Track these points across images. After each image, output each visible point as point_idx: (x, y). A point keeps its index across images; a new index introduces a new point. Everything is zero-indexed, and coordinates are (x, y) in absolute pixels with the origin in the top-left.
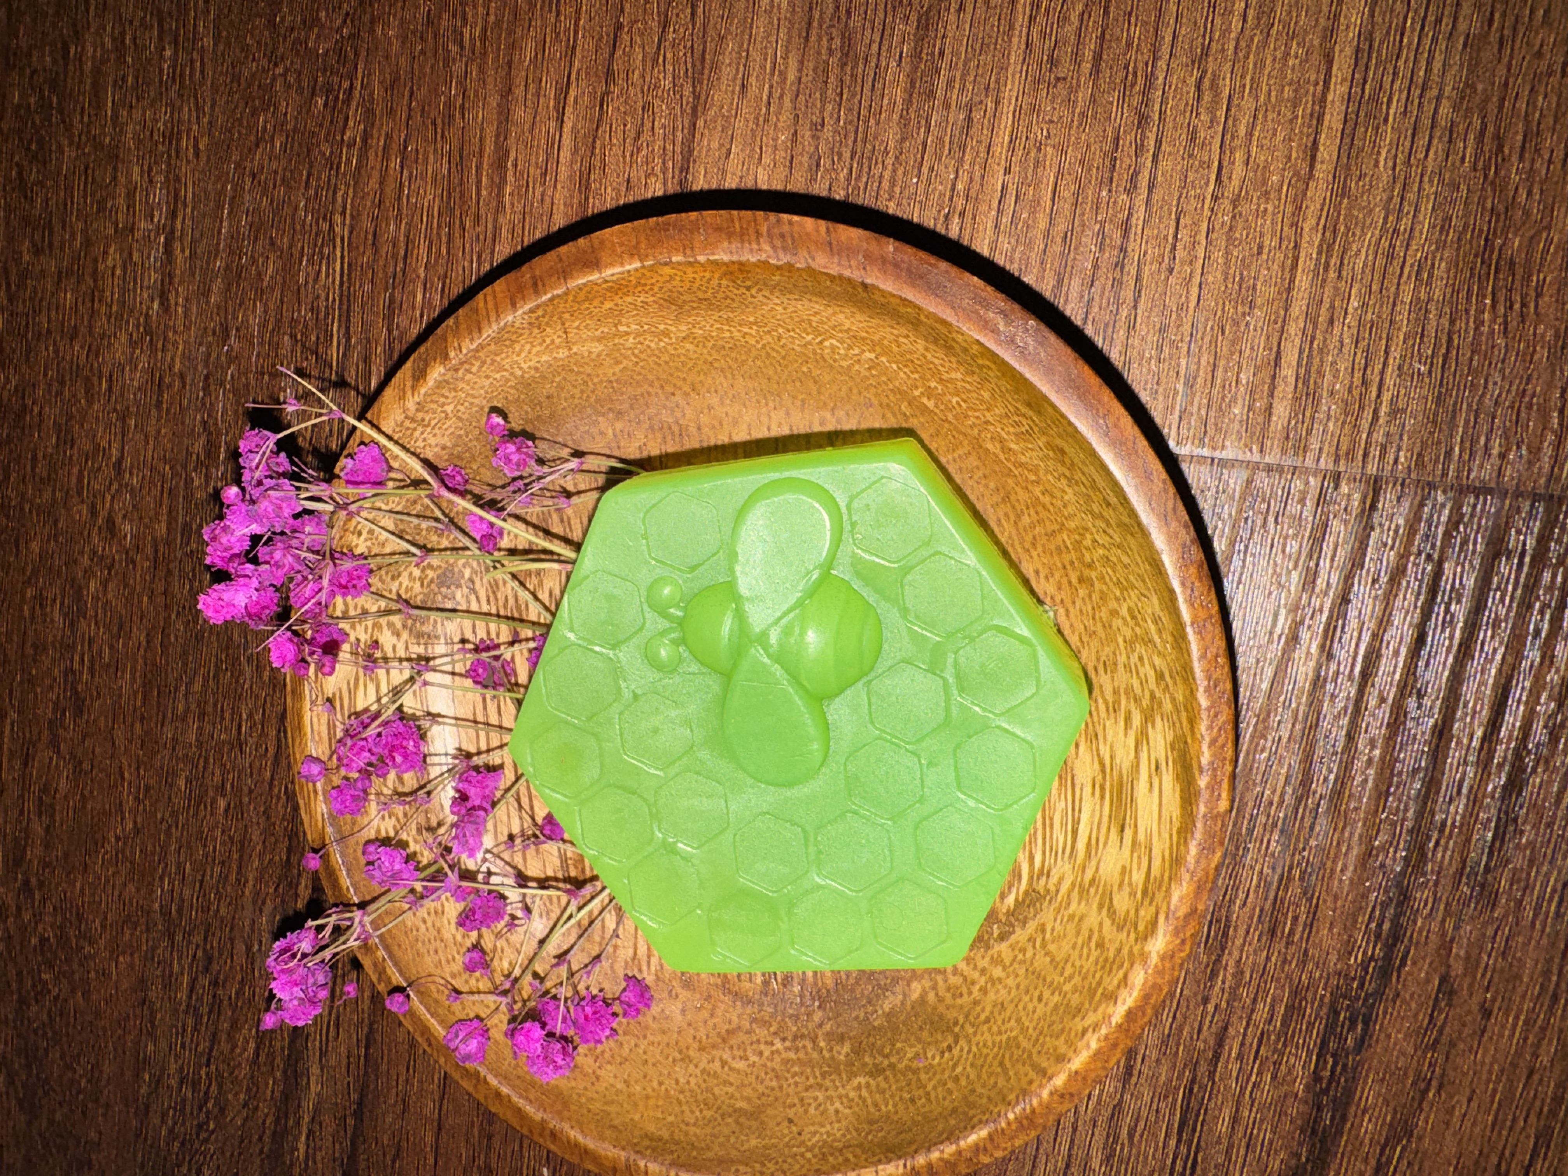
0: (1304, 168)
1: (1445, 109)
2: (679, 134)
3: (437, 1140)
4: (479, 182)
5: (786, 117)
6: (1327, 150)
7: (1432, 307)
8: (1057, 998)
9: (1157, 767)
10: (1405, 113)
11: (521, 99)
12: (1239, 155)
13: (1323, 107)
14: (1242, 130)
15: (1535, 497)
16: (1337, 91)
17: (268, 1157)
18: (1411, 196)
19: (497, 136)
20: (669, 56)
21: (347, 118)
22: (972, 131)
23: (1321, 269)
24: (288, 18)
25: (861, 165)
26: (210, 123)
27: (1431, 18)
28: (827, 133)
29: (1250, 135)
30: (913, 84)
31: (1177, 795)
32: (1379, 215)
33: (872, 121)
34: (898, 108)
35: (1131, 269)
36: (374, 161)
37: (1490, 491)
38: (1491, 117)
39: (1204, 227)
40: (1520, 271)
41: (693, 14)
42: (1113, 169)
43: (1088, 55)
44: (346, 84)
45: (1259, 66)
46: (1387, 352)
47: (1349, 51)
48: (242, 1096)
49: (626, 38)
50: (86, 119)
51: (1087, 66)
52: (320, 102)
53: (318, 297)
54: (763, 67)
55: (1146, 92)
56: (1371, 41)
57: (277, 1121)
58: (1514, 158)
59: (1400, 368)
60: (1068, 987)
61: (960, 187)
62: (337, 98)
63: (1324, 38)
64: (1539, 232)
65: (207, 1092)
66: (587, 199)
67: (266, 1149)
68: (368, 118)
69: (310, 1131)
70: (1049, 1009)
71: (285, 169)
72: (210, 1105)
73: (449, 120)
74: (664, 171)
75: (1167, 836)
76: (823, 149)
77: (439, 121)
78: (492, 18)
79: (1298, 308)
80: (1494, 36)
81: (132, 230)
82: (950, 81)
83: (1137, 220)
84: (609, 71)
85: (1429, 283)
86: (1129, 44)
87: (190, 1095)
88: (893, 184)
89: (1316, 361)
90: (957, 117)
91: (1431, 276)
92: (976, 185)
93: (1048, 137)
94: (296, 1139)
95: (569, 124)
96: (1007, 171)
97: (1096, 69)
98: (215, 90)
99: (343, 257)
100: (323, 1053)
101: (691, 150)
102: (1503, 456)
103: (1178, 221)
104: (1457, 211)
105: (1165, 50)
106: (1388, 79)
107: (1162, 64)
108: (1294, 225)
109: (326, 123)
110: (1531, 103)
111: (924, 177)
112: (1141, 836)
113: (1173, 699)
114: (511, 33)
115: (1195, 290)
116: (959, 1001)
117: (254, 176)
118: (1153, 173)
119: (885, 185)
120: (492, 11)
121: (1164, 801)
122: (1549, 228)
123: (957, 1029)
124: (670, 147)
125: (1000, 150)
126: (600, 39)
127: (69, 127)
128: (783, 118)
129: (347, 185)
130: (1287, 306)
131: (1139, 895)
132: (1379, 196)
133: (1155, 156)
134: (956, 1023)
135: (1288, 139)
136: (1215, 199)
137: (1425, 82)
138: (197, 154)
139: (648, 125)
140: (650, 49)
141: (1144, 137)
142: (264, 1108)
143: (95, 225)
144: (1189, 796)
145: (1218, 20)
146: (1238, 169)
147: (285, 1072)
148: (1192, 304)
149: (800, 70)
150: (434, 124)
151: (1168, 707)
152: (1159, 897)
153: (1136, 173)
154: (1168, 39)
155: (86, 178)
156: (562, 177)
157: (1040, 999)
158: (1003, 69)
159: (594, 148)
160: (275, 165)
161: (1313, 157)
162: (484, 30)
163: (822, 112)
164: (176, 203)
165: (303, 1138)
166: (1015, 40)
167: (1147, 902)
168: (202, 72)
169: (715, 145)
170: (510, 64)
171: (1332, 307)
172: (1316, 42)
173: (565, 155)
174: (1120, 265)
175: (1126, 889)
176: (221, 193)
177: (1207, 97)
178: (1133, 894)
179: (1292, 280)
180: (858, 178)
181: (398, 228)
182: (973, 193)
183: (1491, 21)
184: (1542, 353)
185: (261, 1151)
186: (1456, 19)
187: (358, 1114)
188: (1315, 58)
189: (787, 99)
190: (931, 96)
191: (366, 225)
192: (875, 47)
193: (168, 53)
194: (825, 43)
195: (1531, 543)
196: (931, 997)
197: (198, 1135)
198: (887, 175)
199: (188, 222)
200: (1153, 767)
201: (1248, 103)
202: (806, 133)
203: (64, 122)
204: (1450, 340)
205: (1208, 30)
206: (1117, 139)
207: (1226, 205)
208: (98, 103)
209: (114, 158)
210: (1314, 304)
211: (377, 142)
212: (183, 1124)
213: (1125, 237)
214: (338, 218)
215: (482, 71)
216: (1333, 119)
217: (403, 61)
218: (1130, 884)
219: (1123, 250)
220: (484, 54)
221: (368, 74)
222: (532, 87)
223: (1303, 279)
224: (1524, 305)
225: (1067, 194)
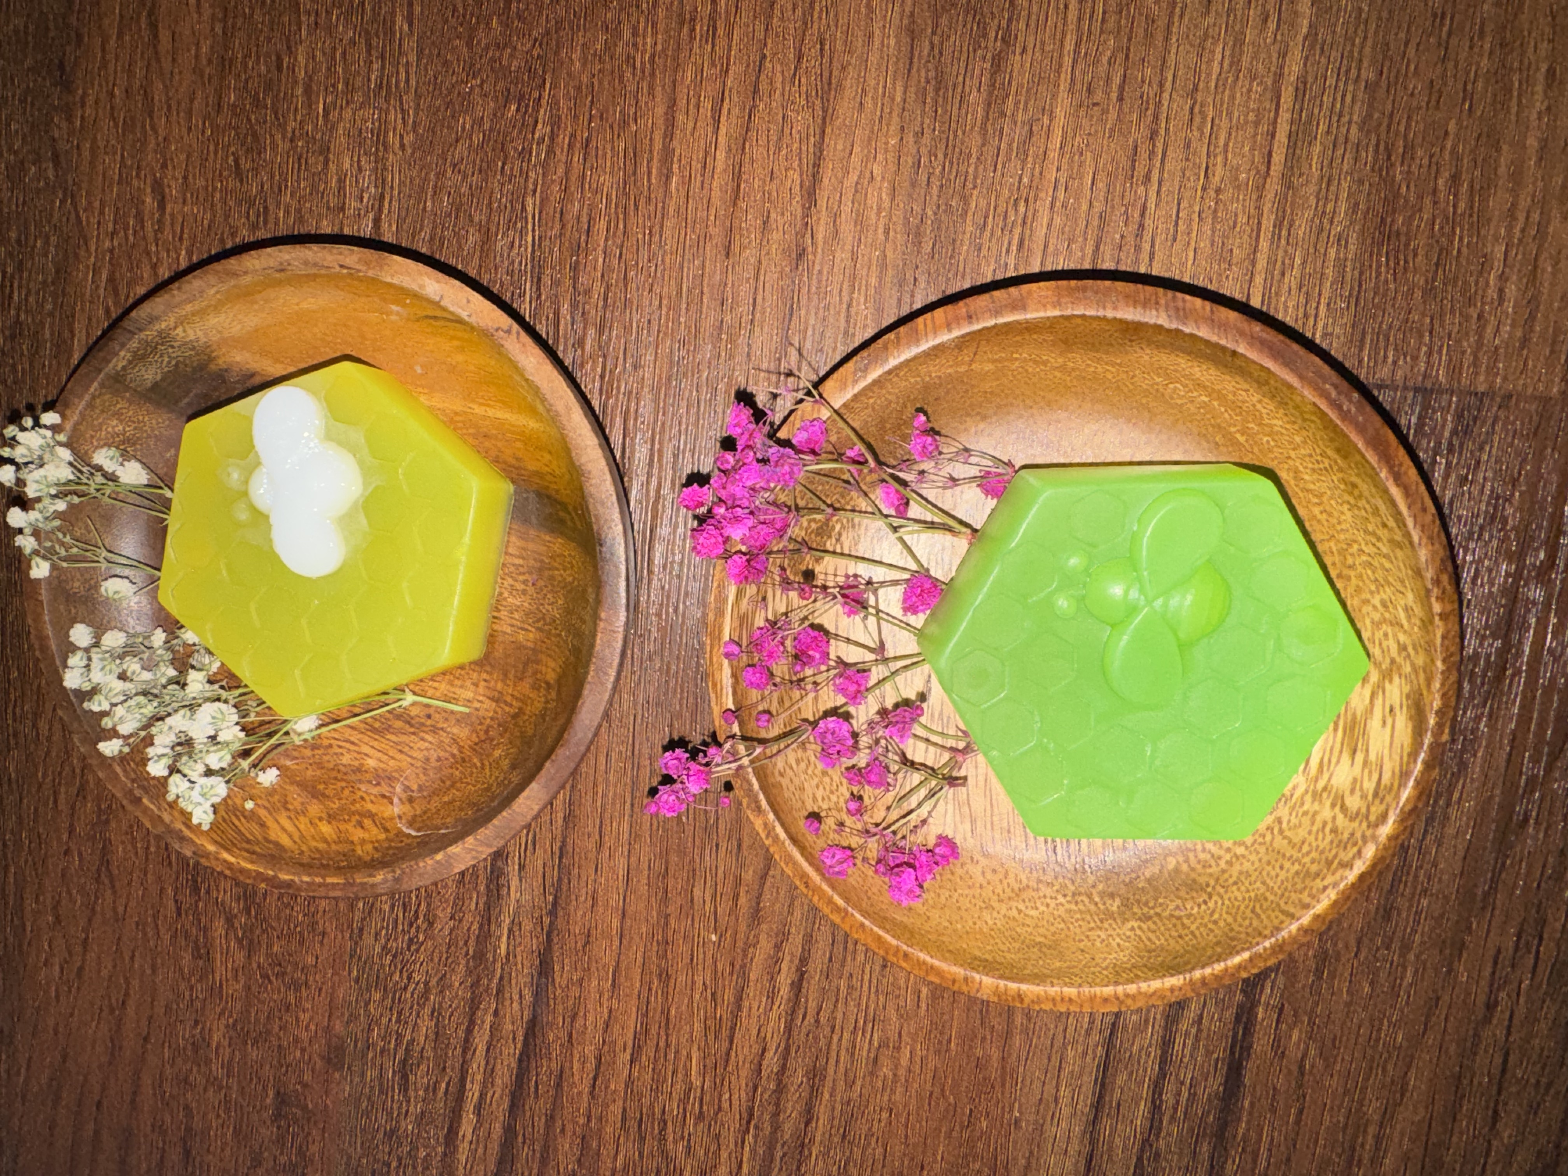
0: (1263, 168)
1: (1354, 130)
2: (812, 140)
3: (622, 923)
4: (650, 173)
5: (894, 127)
6: (1278, 158)
7: (1349, 263)
8: (1297, 867)
9: (1391, 710)
10: (1328, 133)
11: (684, 110)
12: (1219, 159)
13: (1275, 128)
14: (1221, 142)
15: (1416, 390)
16: (1285, 116)
17: (473, 957)
18: (1333, 188)
19: (664, 139)
20: (803, 80)
21: (536, 122)
22: (1034, 139)
23: (1276, 238)
24: (484, 41)
25: (952, 163)
26: (414, 122)
27: (1343, 69)
28: (926, 140)
29: (1226, 145)
30: (989, 105)
31: (1410, 730)
32: (1313, 201)
33: (960, 132)
34: (979, 122)
35: (1147, 238)
36: (561, 155)
37: (1387, 387)
38: (1383, 136)
39: (1197, 209)
40: (1403, 239)
41: (822, 50)
42: (1133, 168)
43: (1115, 88)
44: (535, 94)
45: (1233, 97)
46: (1320, 295)
47: (1291, 89)
48: (449, 910)
49: (768, 65)
50: (299, 118)
51: (1114, 96)
52: (513, 108)
53: (513, 262)
54: (876, 90)
55: (1156, 117)
56: (1305, 84)
57: (481, 927)
58: (1398, 164)
59: (1329, 304)
60: (1307, 860)
61: (1025, 180)
62: (527, 106)
63: (1274, 82)
64: (1414, 214)
65: (416, 911)
66: (739, 186)
67: (471, 952)
68: (555, 124)
69: (510, 931)
70: (1290, 875)
71: (482, 161)
72: (420, 921)
73: (624, 124)
74: (800, 164)
75: (1398, 758)
76: (924, 151)
77: (616, 127)
78: (659, 47)
79: (1261, 264)
80: (1384, 83)
81: (342, 209)
82: (1017, 102)
83: (1151, 204)
84: (756, 90)
85: (1346, 247)
86: (1143, 81)
87: (401, 915)
88: (975, 178)
89: (1274, 301)
90: (1021, 131)
91: (1347, 242)
92: (1036, 181)
93: (1088, 145)
94: (499, 938)
95: (723, 131)
96: (1058, 169)
97: (1120, 99)
98: (418, 96)
99: (533, 230)
100: (522, 867)
101: (821, 151)
102: (1395, 363)
103: (1179, 204)
104: (1362, 200)
105: (1168, 84)
106: (1316, 111)
107: (1166, 95)
108: (1258, 208)
109: (519, 124)
110: (1408, 127)
111: (999, 173)
112: (1372, 757)
113: (1413, 665)
114: (675, 59)
115: (1191, 254)
116: (1209, 871)
117: (455, 165)
118: (1162, 172)
119: (970, 177)
120: (659, 42)
121: (1396, 733)
122: (1420, 210)
123: (1209, 889)
124: (804, 148)
125: (1054, 154)
126: (748, 66)
127: (283, 126)
128: (892, 128)
129: (537, 174)
130: (1254, 262)
131: (1370, 797)
132: (1312, 189)
133: (1162, 161)
134: (1208, 885)
135: (1252, 149)
136: (1204, 189)
137: (1341, 112)
138: (402, 146)
139: (787, 131)
140: (788, 75)
141: (1154, 146)
142: (469, 918)
143: (308, 205)
144: (1419, 731)
145: (1204, 67)
146: (1219, 168)
147: (488, 886)
148: (1190, 262)
149: (905, 93)
150: (611, 127)
151: (1407, 669)
152: (1388, 799)
153: (1150, 171)
154: (1170, 78)
155: (300, 165)
156: (718, 170)
157: (1281, 868)
158: (1054, 96)
159: (744, 148)
160: (472, 158)
161: (1269, 162)
162: (652, 57)
163: (922, 123)
164: (383, 188)
165: (505, 938)
166: (1063, 76)
167: (1377, 801)
168: (407, 81)
169: (840, 147)
170: (674, 82)
171: (1283, 263)
172: (1269, 83)
173: (721, 155)
174: (1139, 235)
175: (1358, 793)
176: (426, 179)
177: (1197, 119)
178: (1364, 797)
179: (1257, 246)
180: (950, 172)
181: (581, 208)
182: (1034, 184)
183: (1381, 73)
184: (1418, 294)
185: (467, 954)
186: (1359, 70)
187: (553, 913)
188: (1268, 95)
189: (895, 114)
190: (1003, 114)
191: (554, 204)
192: (961, 79)
193: (375, 66)
194: (923, 74)
195: (1414, 420)
196: (1185, 868)
197: (409, 949)
198: (971, 170)
199: (395, 204)
200: (1387, 710)
201: (1224, 124)
202: (910, 139)
203: (278, 119)
204: (1360, 286)
205: (1197, 72)
206: (1136, 147)
207: (1212, 194)
208: (310, 104)
209: (325, 151)
210: (1272, 262)
211: (563, 139)
212: (396, 939)
213: (1143, 215)
214: (529, 200)
215: (651, 89)
216: (1282, 136)
217: (585, 79)
218: (1361, 789)
219: (1141, 225)
220: (653, 75)
221: (555, 86)
222: (693, 101)
223: (1264, 245)
224: (1406, 262)
225: (1101, 185)
